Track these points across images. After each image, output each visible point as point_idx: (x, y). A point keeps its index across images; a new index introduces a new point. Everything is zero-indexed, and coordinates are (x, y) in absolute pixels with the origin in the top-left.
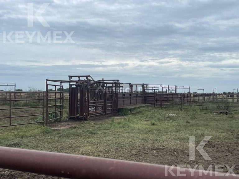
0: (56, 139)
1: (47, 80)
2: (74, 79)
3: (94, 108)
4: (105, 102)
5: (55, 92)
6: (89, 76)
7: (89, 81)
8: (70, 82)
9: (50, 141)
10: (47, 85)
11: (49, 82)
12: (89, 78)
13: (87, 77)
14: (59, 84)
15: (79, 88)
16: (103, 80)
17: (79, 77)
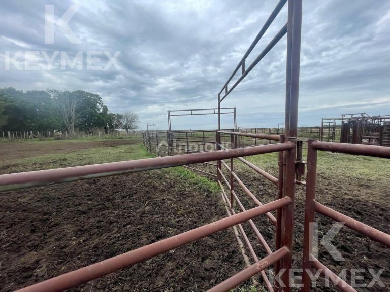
0: (332, 160)
1: (323, 119)
2: (346, 117)
3: (368, 140)
4: (381, 135)
5: (329, 127)
6: (365, 113)
7: (364, 117)
8: (343, 119)
9: (326, 160)
10: (323, 122)
11: (324, 120)
12: (364, 115)
13: (362, 114)
14: (333, 121)
15: (351, 123)
16: (379, 116)
17: (353, 115)
